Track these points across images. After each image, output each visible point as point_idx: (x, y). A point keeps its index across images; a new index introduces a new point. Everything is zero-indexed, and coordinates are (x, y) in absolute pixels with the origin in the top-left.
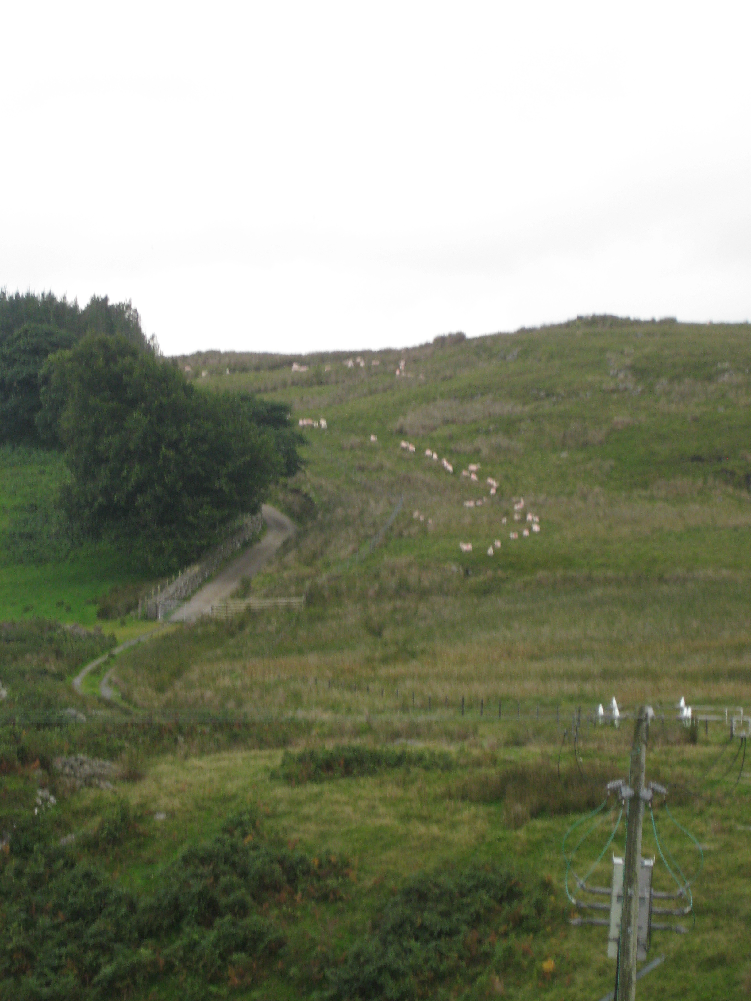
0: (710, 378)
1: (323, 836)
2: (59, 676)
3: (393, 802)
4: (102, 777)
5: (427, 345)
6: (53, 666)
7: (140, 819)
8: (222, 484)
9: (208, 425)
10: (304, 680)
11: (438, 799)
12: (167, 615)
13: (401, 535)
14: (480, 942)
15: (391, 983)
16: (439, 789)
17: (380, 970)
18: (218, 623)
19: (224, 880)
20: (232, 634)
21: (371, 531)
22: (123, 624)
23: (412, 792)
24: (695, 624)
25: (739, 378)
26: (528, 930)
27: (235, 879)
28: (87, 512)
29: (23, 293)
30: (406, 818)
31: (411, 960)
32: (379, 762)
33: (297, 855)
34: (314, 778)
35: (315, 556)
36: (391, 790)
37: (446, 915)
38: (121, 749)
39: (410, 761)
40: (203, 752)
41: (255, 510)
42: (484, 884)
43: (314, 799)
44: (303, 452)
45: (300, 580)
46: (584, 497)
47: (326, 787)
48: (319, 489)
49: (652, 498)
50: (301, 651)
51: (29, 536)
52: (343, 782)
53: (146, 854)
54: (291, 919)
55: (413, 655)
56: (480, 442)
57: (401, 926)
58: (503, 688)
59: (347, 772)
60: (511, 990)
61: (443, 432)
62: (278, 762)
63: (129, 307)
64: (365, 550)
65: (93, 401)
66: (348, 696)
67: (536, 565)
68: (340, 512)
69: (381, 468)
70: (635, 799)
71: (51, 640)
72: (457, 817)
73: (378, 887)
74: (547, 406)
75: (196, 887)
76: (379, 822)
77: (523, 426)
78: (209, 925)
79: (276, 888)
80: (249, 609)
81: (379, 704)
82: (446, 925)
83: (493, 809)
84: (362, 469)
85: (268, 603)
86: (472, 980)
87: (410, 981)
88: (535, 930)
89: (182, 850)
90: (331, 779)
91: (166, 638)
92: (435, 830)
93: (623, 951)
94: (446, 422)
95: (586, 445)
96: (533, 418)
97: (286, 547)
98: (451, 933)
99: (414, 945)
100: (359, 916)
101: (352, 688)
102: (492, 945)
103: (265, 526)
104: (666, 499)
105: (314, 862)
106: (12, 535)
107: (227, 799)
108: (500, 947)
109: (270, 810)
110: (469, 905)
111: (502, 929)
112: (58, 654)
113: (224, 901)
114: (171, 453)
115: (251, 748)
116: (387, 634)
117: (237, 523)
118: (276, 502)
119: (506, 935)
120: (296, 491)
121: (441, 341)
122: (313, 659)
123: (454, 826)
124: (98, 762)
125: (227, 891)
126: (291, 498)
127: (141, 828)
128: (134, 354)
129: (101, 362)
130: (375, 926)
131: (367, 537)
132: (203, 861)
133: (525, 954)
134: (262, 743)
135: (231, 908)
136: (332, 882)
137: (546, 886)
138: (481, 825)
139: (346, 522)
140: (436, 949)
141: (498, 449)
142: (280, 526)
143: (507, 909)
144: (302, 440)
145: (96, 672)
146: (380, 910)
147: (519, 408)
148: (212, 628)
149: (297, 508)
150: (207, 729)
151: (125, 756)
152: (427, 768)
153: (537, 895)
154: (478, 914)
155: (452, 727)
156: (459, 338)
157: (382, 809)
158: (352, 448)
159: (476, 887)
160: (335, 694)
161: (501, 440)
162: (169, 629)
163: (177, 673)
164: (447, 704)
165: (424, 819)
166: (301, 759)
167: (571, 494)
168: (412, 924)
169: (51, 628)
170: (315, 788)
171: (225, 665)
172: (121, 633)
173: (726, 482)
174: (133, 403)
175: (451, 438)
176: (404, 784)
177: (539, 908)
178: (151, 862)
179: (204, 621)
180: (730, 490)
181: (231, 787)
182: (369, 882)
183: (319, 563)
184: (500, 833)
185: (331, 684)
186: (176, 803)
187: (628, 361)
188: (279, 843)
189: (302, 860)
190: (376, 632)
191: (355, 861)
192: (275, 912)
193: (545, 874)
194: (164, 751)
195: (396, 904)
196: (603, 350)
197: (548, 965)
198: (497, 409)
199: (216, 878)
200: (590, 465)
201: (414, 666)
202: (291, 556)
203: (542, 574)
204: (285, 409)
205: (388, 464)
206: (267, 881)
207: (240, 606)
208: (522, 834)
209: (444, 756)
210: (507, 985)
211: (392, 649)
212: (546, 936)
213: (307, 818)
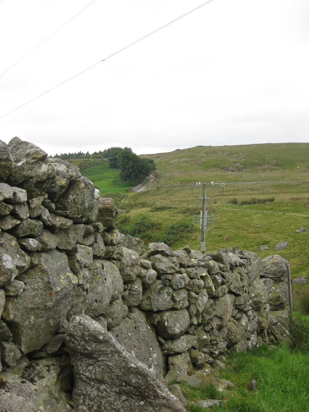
0: (217, 154)
1: (157, 220)
2: (119, 200)
3: (168, 214)
4: (123, 212)
5: (174, 151)
6: (118, 199)
7: (128, 218)
8: (144, 171)
9: (141, 163)
10: (156, 199)
11: (175, 213)
12: (136, 191)
13: (171, 178)
14: (182, 235)
15: (168, 241)
16: (176, 212)
17: (167, 240)
18: (144, 192)
19: (142, 227)
20: (146, 194)
21: (167, 178)
22: (129, 193)
23: (171, 212)
24: (216, 189)
25: (221, 154)
26: (190, 233)
27: (143, 227)
28: (124, 177)
29: (115, 147)
30: (170, 216)
31: (171, 238)
32: (166, 208)
33: (153, 223)
34: (156, 211)
35: (158, 182)
36: (168, 212)
37: (177, 231)
38: (126, 208)
39: (171, 208)
40: (139, 208)
41: (149, 176)
42: (183, 226)
43: (156, 214)
44: (156, 167)
45: (156, 185)
46: (198, 172)
47: (158, 212)
48: (158, 172)
49: (209, 172)
50: (156, 195)
51: (116, 181)
52: (160, 211)
53: (130, 224)
54: (153, 233)
55: (173, 195)
56: (183, 164)
57: (170, 233)
58: (186, 199)
59: (161, 210)
60: (188, 242)
61: (177, 163)
62: (150, 209)
63: (130, 148)
64: (166, 181)
65: (124, 160)
66: (163, 201)
67: (192, 182)
68: (162, 176)
69: (168, 169)
70: (204, 200)
71: (118, 196)
72: (179, 216)
73: (166, 227)
74: (192, 159)
75: (137, 228)
76: (166, 217)
77: (189, 162)
78: (139, 234)
79: (150, 228)
80: (148, 190)
81: (167, 202)
82: (177, 232)
83: (184, 214)
84: (165, 169)
85: (151, 189)
86: (181, 241)
87: (171, 241)
88: (191, 232)
89: (135, 223)
90: (159, 211)
91: (136, 194)
92: (175, 218)
93: (203, 227)
94: (177, 162)
95: (198, 164)
96: (190, 161)
97: (154, 181)
98: (178, 233)
99: (171, 236)
100: (163, 232)
101: (163, 200)
102: (184, 235)
103: (151, 178)
104: (211, 172)
105: (156, 224)
106: (113, 181)
107: (142, 215)
108: (186, 235)
109: (149, 216)
110: (180, 229)
111: (186, 232)
112: (119, 197)
113: (142, 230)
114: (136, 167)
115: (146, 208)
116: (169, 192)
117: (146, 178)
118: (152, 175)
119: (186, 233)
120: (155, 173)
121: (176, 150)
122: (158, 196)
123: (178, 217)
124: (122, 210)
125: (142, 228)
126: (154, 174)
127: (129, 220)
128: (130, 153)
129: (125, 154)
130: (166, 233)
131: (166, 179)
132: (138, 224)
133: (190, 236)
134: (148, 207)
135: (143, 231)
136: (159, 227)
137: (193, 225)
138: (182, 217)
139: (163, 177)
140: (175, 236)
141: (185, 165)
142: (153, 178)
143: (187, 229)
144: (156, 165)
145: (125, 200)
146: (166, 231)
147: (188, 159)
148: (143, 193)
149: (155, 175)
150: (140, 205)
151: (127, 210)
152: (174, 209)
153: (191, 227)
154: (182, 230)
155: (178, 204)
156: (179, 150)
157: (167, 215)
158: (164, 166)
159: (182, 226)
160: (161, 201)
161: (185, 164)
162: (136, 193)
163: (137, 199)
164: (178, 201)
165: (173, 216)
166: (154, 208)
167: (196, 172)
168: (171, 232)
169: (118, 194)
170: (156, 213)
171: (144, 198)
172: (129, 194)
173: (220, 169)
174: (130, 160)
175: (178, 164)
176: (170, 211)
177: (192, 229)
178: (130, 225)
179: (142, 192)
180: (220, 170)
181: (143, 213)
182: (165, 226)
183: (159, 183)
184: (185, 218)
185: (160, 199)
186: (134, 216)
187: (204, 152)
188: (151, 221)
189: (154, 223)
190: (167, 192)
191: (162, 223)
192: (150, 231)
193: (193, 224)
194: (133, 209)
195: (169, 229)
196: (201, 150)
197: (193, 238)
198: (185, 160)
199: (141, 227)
200: (199, 167)
201: (173, 196)
202: (155, 182)
203: (192, 183)
204: (153, 161)
205: (169, 168)
206: (149, 227)
207: (147, 189)
208: (189, 218)
209: (176, 207)
210: (187, 241)
211: (170, 194)
212: (193, 233)
213: (155, 217)
